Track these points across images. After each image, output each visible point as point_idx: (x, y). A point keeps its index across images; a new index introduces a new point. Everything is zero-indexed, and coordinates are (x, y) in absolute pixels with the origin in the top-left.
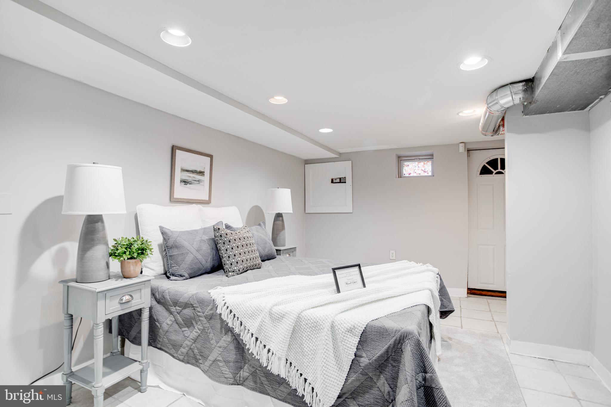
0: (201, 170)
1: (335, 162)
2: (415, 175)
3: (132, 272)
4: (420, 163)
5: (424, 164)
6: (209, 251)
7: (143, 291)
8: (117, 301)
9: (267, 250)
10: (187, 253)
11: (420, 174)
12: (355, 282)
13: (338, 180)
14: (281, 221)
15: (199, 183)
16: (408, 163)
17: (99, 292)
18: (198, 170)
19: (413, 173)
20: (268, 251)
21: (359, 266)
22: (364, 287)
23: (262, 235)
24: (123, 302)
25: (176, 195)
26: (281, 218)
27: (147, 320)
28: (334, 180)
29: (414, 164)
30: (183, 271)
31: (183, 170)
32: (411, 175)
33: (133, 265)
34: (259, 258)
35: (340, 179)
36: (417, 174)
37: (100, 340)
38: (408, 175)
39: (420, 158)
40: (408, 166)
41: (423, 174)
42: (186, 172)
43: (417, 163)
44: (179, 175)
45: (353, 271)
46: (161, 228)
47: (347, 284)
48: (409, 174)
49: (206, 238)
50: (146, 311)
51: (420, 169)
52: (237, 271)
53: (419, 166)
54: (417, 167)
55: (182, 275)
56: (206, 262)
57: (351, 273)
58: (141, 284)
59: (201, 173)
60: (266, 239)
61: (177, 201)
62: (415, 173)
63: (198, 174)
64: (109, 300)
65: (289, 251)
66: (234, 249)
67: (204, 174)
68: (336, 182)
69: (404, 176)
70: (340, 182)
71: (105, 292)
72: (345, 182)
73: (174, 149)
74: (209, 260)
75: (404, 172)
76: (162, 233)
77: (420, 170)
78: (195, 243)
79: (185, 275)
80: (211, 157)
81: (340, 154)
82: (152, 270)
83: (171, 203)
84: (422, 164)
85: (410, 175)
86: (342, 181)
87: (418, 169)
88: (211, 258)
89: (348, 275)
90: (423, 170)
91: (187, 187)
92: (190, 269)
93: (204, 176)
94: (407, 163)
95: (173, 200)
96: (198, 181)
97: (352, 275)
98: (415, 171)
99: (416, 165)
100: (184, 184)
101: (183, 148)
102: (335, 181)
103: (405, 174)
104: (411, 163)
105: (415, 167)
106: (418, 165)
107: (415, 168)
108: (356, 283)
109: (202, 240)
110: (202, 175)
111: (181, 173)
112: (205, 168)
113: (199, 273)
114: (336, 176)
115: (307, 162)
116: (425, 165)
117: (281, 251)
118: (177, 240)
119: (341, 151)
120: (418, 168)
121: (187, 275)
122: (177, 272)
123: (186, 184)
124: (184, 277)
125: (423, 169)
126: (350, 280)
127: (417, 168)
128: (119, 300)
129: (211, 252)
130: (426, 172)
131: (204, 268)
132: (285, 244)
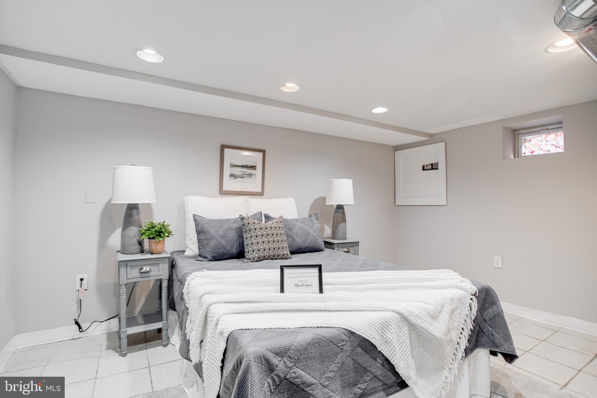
0: (252, 165)
1: (426, 146)
2: (541, 152)
3: (154, 249)
4: (549, 136)
5: (556, 135)
6: (236, 238)
7: (161, 266)
8: (138, 270)
9: (308, 242)
10: (211, 239)
11: (549, 151)
12: (308, 285)
13: (430, 167)
14: (341, 213)
15: (250, 177)
16: (530, 137)
17: (121, 261)
18: (249, 164)
19: (538, 150)
20: (310, 244)
21: (320, 267)
22: (320, 293)
23: (306, 227)
24: (142, 271)
25: (225, 188)
26: (341, 210)
27: (166, 290)
28: (425, 167)
29: (539, 138)
30: (207, 253)
31: (233, 166)
32: (535, 153)
33: (154, 244)
34: (288, 249)
35: (432, 165)
36: (544, 151)
37: (123, 297)
38: (530, 154)
39: (549, 127)
40: (530, 141)
41: (553, 150)
42: (236, 168)
43: (544, 136)
44: (227, 171)
45: (310, 273)
46: (194, 216)
47: (296, 285)
48: (532, 152)
49: (235, 226)
50: (165, 282)
51: (549, 143)
52: (252, 259)
53: (548, 139)
54: (544, 141)
55: (207, 257)
56: (232, 248)
57: (306, 274)
58: (159, 259)
59: (253, 167)
60: (309, 231)
61: (226, 193)
62: (542, 151)
63: (249, 168)
64: (130, 268)
65: (347, 245)
66: (253, 238)
67: (256, 168)
68: (428, 169)
69: (523, 155)
70: (432, 169)
71: (127, 262)
72: (437, 169)
73: (223, 147)
74: (235, 246)
75: (524, 150)
76: (194, 220)
77: (550, 145)
78: (221, 230)
79: (208, 257)
80: (264, 152)
81: (432, 136)
82: (192, 250)
83: (221, 195)
84: (553, 136)
85: (532, 154)
86: (434, 167)
87: (546, 145)
88: (237, 245)
89: (301, 276)
90: (554, 145)
91: (237, 181)
92: (213, 252)
93: (256, 169)
94: (528, 137)
95: (223, 193)
96: (249, 175)
97: (308, 277)
98: (541, 147)
99: (542, 139)
100: (234, 178)
101: (231, 146)
102: (427, 167)
103: (524, 153)
104: (535, 136)
105: (542, 141)
106: (545, 138)
107: (540, 144)
108: (310, 286)
109: (230, 228)
110: (253, 170)
111: (230, 168)
112: (256, 162)
113: (225, 257)
114: (428, 162)
115: (397, 148)
116: (557, 138)
117: (335, 245)
118: (204, 226)
119: (432, 131)
120: (546, 143)
121: (210, 257)
122: (203, 254)
123: (236, 178)
124: (208, 259)
125: (555, 143)
126: (303, 282)
127: (544, 143)
128: (139, 269)
129: (238, 239)
130: (559, 147)
131: (229, 253)
132: (346, 237)
